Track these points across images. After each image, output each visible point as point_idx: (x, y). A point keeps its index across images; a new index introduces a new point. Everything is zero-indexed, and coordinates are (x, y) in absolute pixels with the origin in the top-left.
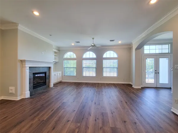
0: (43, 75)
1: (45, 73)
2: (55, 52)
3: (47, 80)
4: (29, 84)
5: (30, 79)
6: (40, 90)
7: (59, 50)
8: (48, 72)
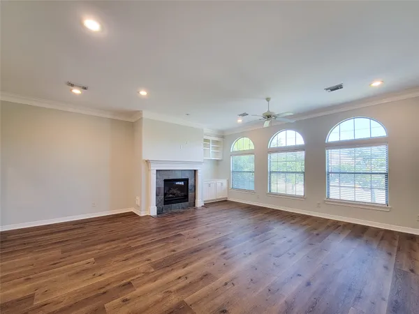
0: (182, 183)
1: (186, 181)
2: (215, 142)
3: (190, 194)
4: (157, 195)
5: (158, 189)
6: (176, 207)
7: (223, 137)
8: (193, 180)
